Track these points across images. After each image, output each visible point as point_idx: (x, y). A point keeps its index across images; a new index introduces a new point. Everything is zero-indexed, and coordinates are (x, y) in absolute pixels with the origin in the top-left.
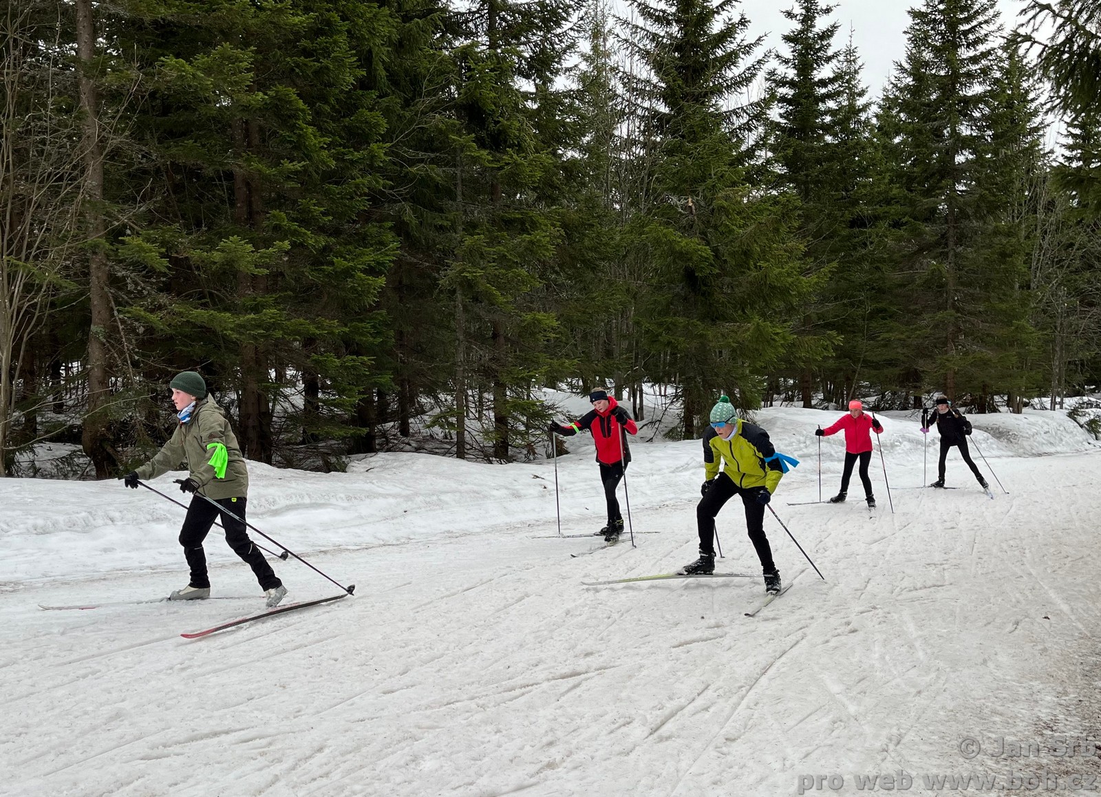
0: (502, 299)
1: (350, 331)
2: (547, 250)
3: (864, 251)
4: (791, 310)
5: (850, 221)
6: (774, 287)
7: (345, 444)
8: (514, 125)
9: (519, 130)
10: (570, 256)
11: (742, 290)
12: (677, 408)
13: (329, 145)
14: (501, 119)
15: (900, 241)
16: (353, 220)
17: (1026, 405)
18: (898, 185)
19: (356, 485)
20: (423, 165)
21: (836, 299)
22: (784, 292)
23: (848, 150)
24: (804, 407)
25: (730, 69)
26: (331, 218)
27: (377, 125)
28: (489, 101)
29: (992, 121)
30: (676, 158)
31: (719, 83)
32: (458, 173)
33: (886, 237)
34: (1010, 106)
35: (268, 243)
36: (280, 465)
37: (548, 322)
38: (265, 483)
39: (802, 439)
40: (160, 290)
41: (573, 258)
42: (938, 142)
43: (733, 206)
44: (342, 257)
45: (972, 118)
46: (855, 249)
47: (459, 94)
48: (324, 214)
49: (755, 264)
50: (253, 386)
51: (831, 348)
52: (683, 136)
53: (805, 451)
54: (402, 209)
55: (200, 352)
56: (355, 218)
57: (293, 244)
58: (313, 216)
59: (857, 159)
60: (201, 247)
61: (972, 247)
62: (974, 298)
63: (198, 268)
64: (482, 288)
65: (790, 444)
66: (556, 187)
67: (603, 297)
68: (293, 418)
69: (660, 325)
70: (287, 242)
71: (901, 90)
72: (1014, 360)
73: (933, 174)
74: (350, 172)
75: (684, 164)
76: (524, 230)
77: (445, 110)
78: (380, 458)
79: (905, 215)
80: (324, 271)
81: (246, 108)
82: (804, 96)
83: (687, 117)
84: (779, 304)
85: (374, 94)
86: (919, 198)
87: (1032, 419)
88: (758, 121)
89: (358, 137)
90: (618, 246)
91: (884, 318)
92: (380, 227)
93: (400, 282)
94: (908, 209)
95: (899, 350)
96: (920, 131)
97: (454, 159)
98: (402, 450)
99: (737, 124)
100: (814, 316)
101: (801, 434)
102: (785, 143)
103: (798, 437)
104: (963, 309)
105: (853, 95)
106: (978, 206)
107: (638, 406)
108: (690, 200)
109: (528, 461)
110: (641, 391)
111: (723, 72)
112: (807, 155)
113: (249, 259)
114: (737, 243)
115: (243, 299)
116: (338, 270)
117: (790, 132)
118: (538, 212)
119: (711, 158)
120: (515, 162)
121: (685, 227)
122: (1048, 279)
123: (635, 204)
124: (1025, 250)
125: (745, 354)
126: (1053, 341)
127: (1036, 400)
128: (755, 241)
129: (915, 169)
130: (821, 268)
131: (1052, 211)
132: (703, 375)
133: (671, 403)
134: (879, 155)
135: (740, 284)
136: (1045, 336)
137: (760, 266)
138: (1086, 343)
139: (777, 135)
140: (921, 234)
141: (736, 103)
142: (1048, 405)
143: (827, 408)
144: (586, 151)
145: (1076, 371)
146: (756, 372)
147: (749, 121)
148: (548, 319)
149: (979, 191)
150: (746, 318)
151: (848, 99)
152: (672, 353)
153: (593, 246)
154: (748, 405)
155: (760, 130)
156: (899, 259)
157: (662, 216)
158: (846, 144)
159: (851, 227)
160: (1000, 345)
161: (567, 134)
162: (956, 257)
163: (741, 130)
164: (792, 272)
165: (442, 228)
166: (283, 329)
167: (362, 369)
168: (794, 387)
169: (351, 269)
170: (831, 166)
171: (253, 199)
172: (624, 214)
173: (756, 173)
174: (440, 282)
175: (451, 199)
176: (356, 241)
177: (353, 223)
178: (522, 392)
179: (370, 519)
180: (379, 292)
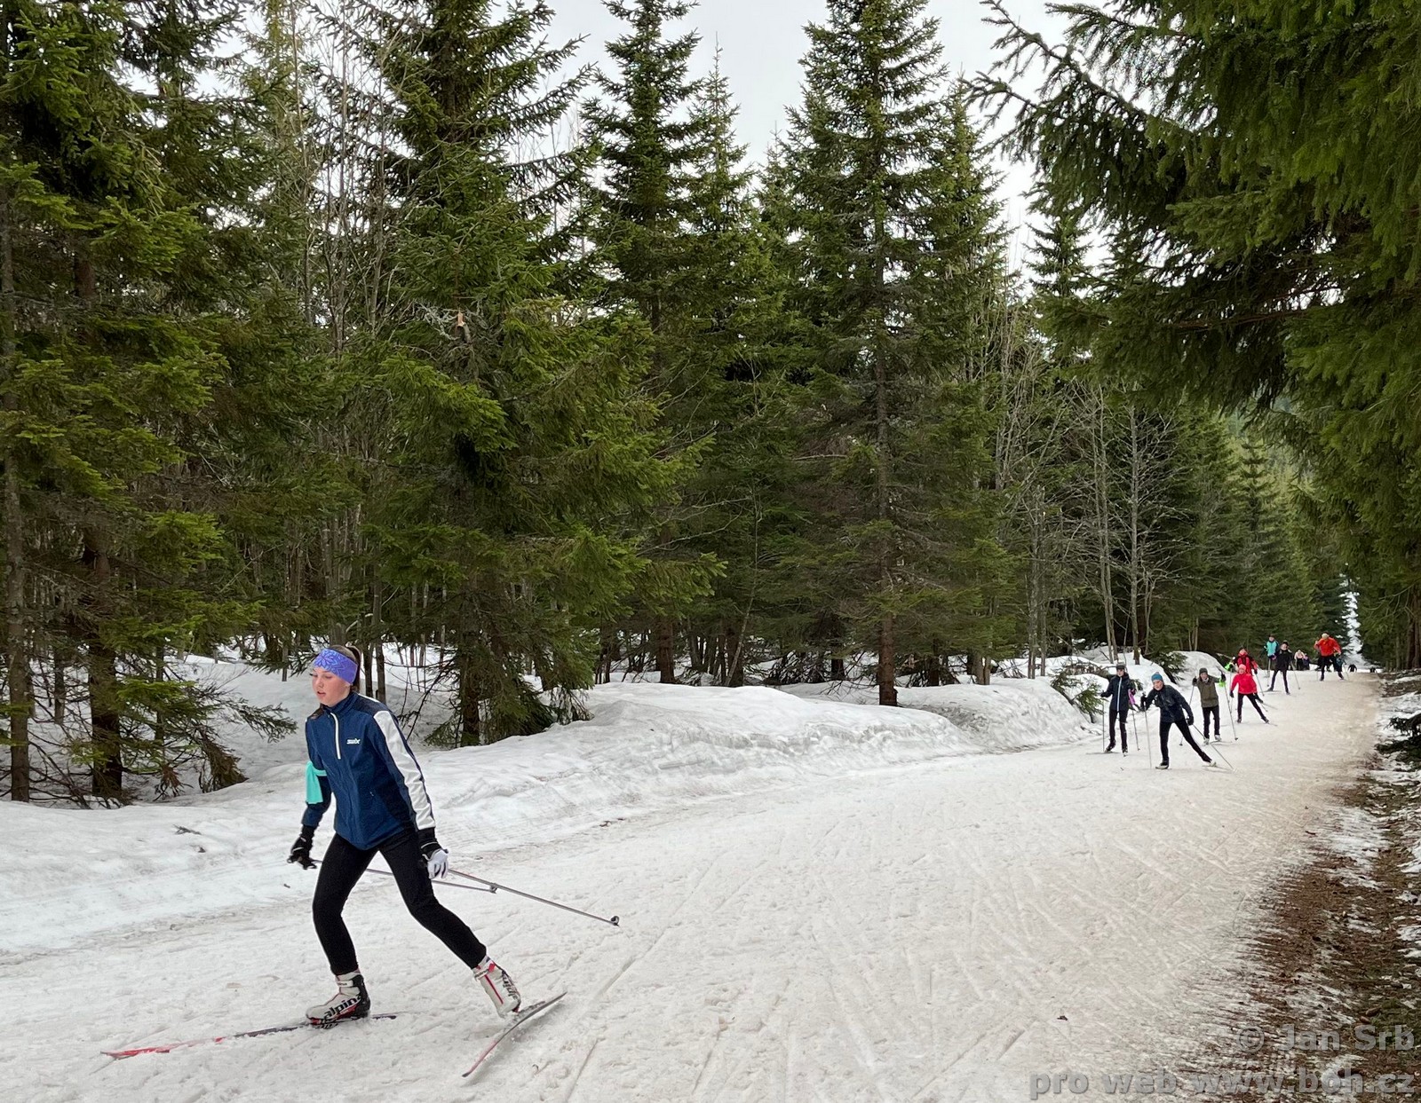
0: (103, 485)
2: (195, 393)
3: (749, 420)
4: (639, 516)
5: (726, 368)
6: (613, 476)
8: (122, 155)
9: (130, 163)
10: (239, 407)
11: (557, 479)
12: (448, 688)
14: (93, 139)
15: (805, 404)
17: (994, 669)
18: (798, 313)
21: (709, 496)
22: (628, 485)
23: (719, 247)
24: (662, 681)
25: (523, 92)
28: (67, 102)
29: (934, 219)
30: (433, 240)
31: (504, 115)
32: (5, 235)
33: (783, 397)
34: (958, 198)
37: (199, 530)
39: (665, 737)
41: (245, 411)
42: (858, 245)
43: (536, 331)
45: (906, 212)
46: (735, 415)
49: (577, 435)
51: (706, 582)
52: (442, 202)
53: (671, 758)
59: (732, 263)
61: (912, 418)
62: (916, 502)
64: (61, 462)
65: (647, 747)
66: (208, 276)
67: (307, 485)
71: (797, 156)
72: (978, 599)
73: (851, 299)
76: (148, 355)
79: (812, 362)
82: (645, 151)
83: (449, 168)
84: (620, 507)
86: (833, 335)
87: (1005, 692)
88: (572, 185)
90: (332, 392)
91: (783, 532)
94: (814, 352)
95: (809, 584)
96: (830, 227)
99: (537, 189)
100: (674, 526)
101: (662, 728)
102: (618, 228)
103: (659, 734)
104: (902, 518)
105: (724, 158)
106: (919, 354)
107: (376, 687)
108: (460, 315)
109: (164, 800)
110: (381, 659)
111: (511, 95)
112: (653, 251)
114: (545, 398)
117: (628, 210)
118: (177, 320)
119: (494, 244)
120: (124, 224)
121: (453, 364)
122: (1018, 472)
123: (357, 316)
124: (986, 428)
125: (565, 592)
126: (1028, 570)
127: (1007, 663)
128: (577, 394)
129: (825, 288)
130: (686, 446)
131: (1021, 368)
132: (492, 628)
133: (436, 681)
134: (767, 261)
135: (553, 470)
136: (1018, 563)
137: (586, 438)
138: (1073, 573)
139: (603, 213)
140: (836, 395)
141: (533, 151)
142: (1025, 671)
143: (697, 683)
144: (261, 216)
145: (1061, 618)
146: (578, 621)
147: (557, 184)
148: (199, 526)
149: (920, 330)
150: (565, 530)
151: (716, 163)
152: (432, 590)
153: (283, 391)
154: (570, 679)
155: (576, 203)
156: (804, 436)
157: (409, 342)
158: (715, 238)
159: (729, 378)
160: (956, 577)
161: (228, 180)
162: (890, 434)
163: (543, 198)
164: (640, 450)
168: (643, 647)
170: (693, 273)
172: (341, 333)
173: (573, 277)
178: (148, 665)
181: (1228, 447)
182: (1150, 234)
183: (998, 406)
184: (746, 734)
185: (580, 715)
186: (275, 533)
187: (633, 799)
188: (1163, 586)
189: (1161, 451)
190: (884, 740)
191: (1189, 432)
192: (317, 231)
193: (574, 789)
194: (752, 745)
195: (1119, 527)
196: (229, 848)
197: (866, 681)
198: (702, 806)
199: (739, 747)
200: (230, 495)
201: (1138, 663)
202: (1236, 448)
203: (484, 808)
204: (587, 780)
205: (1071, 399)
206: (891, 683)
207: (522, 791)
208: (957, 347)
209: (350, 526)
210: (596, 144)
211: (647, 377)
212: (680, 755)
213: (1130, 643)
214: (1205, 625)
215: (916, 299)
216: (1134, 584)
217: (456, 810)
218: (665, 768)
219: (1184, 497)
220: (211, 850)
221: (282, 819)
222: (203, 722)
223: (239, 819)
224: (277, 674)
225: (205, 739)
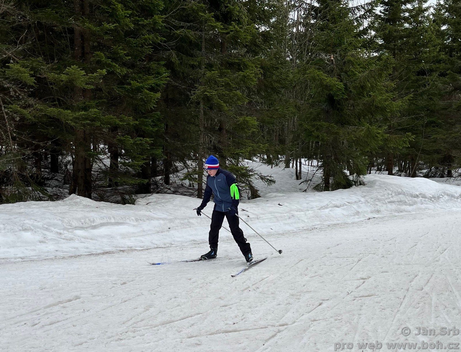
0: (226, 108)
1: (139, 124)
2: (253, 81)
3: (424, 89)
4: (386, 120)
5: (418, 72)
6: (377, 107)
7: (133, 188)
8: (236, 9)
9: (239, 12)
10: (265, 85)
11: (359, 108)
12: (320, 173)
13: (130, 15)
14: (229, 5)
15: (444, 84)
16: (142, 59)
18: (444, 53)
19: (141, 212)
20: (183, 29)
21: (409, 115)
22: (383, 110)
23: (418, 32)
24: (388, 174)
26: (130, 58)
27: (158, 5)
30: (325, 32)
32: (203, 35)
33: (437, 82)
35: (93, 71)
36: (96, 199)
38: (88, 209)
39: (390, 192)
40: (30, 96)
43: (356, 60)
44: (136, 80)
46: (419, 87)
48: (127, 55)
49: (367, 94)
50: (83, 153)
51: (408, 142)
52: (328, 20)
53: (392, 199)
54: (171, 54)
55: (52, 132)
56: (144, 58)
57: (108, 72)
58: (120, 56)
59: (422, 37)
60: (54, 71)
63: (51, 84)
64: (215, 101)
65: (384, 195)
66: (258, 46)
67: (283, 109)
68: (105, 172)
69: (313, 126)
70: (104, 70)
74: (142, 31)
75: (330, 36)
76: (240, 70)
78: (154, 197)
79: (448, 69)
80: (125, 88)
83: (331, 9)
84: (379, 117)
88: (370, 13)
89: (147, 12)
90: (292, 80)
91: (434, 127)
92: (158, 64)
93: (168, 97)
94: (449, 66)
95: (442, 145)
97: (200, 27)
98: (165, 193)
99: (358, 15)
100: (395, 123)
101: (389, 189)
102: (384, 27)
107: (298, 172)
108: (332, 56)
110: (300, 163)
112: (395, 34)
113: (83, 79)
114: (358, 81)
115: (77, 103)
116: (133, 88)
117: (388, 21)
118: (248, 59)
119: (344, 33)
120: (236, 30)
121: (329, 71)
123: (300, 57)
125: (359, 144)
128: (368, 80)
129: (454, 44)
130: (403, 97)
132: (335, 155)
133: (317, 170)
134: (434, 36)
135: (358, 105)
137: (370, 95)
139: (379, 22)
140: (456, 80)
141: (358, 3)
143: (400, 175)
144: (273, 27)
146: (363, 154)
147: (365, 13)
148: (252, 121)
150: (361, 124)
152: (316, 142)
153: (278, 80)
154: (360, 173)
155: (370, 19)
156: (443, 94)
157: (315, 65)
158: (416, 29)
159: (418, 75)
161: (265, 16)
163: (360, 18)
164: (388, 99)
165: (193, 67)
166: (100, 121)
167: (146, 145)
168: (382, 163)
169: (141, 87)
170: (408, 41)
171: (85, 45)
172: (295, 63)
173: (368, 43)
174: (191, 97)
175: (198, 50)
176: (144, 72)
177: (142, 61)
178: (235, 161)
179: (149, 232)
180: (156, 102)
184: (417, 193)
185: (362, 184)
186: (273, 124)
187: (378, 211)
192: (290, 31)
193: (359, 207)
194: (419, 197)
196: (256, 216)
199: (415, 197)
200: (261, 112)
203: (331, 211)
204: (364, 204)
207: (343, 206)
209: (294, 122)
211: (390, 75)
212: (395, 199)
217: (322, 210)
218: (389, 202)
220: (251, 216)
221: (271, 209)
222: (249, 179)
223: (259, 208)
224: (270, 166)
225: (250, 184)
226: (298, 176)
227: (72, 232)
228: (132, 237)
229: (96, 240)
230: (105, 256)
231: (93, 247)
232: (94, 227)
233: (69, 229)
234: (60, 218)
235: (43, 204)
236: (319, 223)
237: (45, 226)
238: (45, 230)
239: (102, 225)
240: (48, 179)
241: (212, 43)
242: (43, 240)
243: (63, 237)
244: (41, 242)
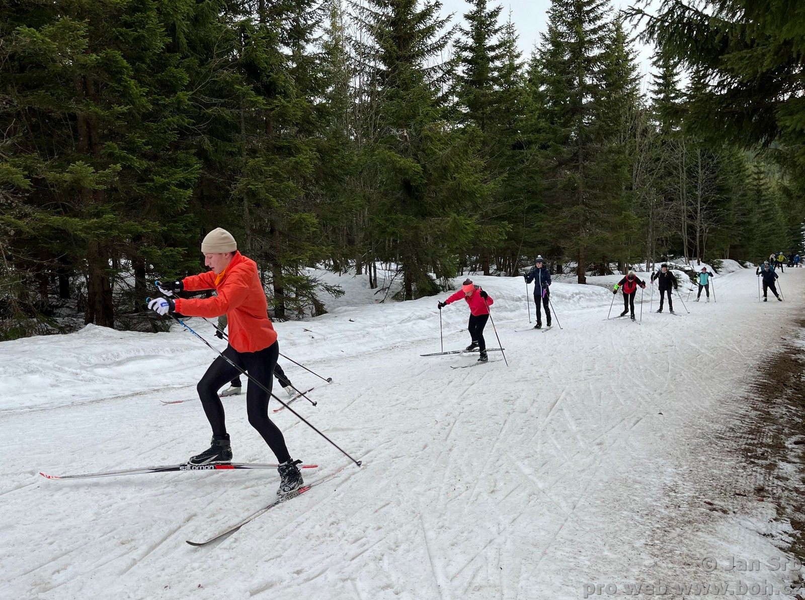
0: (277, 204)
1: (168, 230)
2: (308, 168)
3: (522, 166)
4: (476, 208)
5: (513, 145)
6: (464, 192)
8: (281, 79)
9: (284, 82)
10: (323, 173)
11: (443, 194)
12: (400, 278)
13: (147, 93)
14: (271, 74)
15: (547, 158)
16: (166, 148)
18: (544, 120)
19: (176, 341)
20: (216, 107)
22: (471, 195)
23: (510, 95)
24: (485, 275)
25: (429, 38)
26: (150, 147)
27: (182, 79)
28: (262, 61)
29: (606, 75)
30: (395, 102)
31: (422, 49)
32: (242, 113)
33: (537, 156)
34: (617, 64)
35: (104, 166)
36: (120, 328)
37: (310, 220)
38: (110, 342)
40: (25, 203)
41: (325, 174)
42: (571, 89)
43: (435, 135)
44: (159, 175)
45: (593, 72)
46: (516, 164)
47: (240, 56)
48: (146, 144)
49: (451, 176)
50: (98, 272)
51: (504, 234)
52: (398, 86)
54: (202, 140)
55: (57, 247)
56: (168, 147)
57: (124, 167)
58: (137, 146)
59: (516, 101)
60: (55, 170)
61: (594, 161)
62: (596, 197)
63: (52, 186)
64: (262, 196)
66: (312, 123)
67: (348, 201)
68: (128, 294)
69: (387, 220)
70: (119, 165)
71: (544, 53)
72: (624, 238)
73: (568, 112)
74: (164, 113)
75: (401, 106)
76: (291, 155)
77: (231, 67)
79: (550, 140)
80: (147, 186)
81: (83, 66)
82: (479, 58)
83: (401, 72)
84: (468, 204)
85: (178, 56)
86: (559, 128)
88: (449, 75)
89: (169, 88)
90: (357, 165)
91: (536, 212)
92: (187, 153)
93: (202, 194)
94: (551, 136)
96: (559, 82)
97: (238, 103)
99: (435, 78)
100: (490, 211)
102: (468, 91)
104: (589, 204)
105: (512, 57)
106: (598, 133)
107: (373, 278)
108: (405, 131)
109: (299, 319)
110: (375, 267)
111: (425, 40)
112: (483, 99)
113: (92, 178)
114: (439, 162)
115: (88, 208)
116: (157, 185)
117: (472, 83)
118: (301, 140)
119: (418, 101)
120: (282, 105)
121: (402, 151)
122: (643, 182)
123: (366, 135)
124: (629, 163)
125: (445, 239)
126: (647, 225)
127: (636, 265)
128: (451, 159)
129: (556, 108)
130: (495, 178)
131: (645, 136)
132: (417, 254)
133: (395, 276)
134: (530, 99)
135: (441, 191)
136: (642, 222)
137: (454, 177)
138: (669, 226)
139: (462, 85)
140: (561, 153)
141: (434, 63)
142: (645, 269)
143: (499, 275)
144: (330, 98)
145: (662, 245)
146: (451, 251)
147: (443, 75)
148: (310, 218)
149: (599, 123)
150: (446, 214)
151: (509, 60)
152: (394, 241)
153: (339, 165)
154: (448, 275)
155: (450, 82)
156: (546, 171)
157: (385, 143)
158: (509, 91)
159: (514, 149)
160: (613, 229)
161: (318, 85)
162: (584, 169)
163: (438, 81)
164: (477, 181)
165: (231, 154)
166: (118, 229)
167: (178, 257)
168: (477, 261)
169: (167, 184)
170: (499, 107)
171: (92, 134)
172: (359, 142)
173: (449, 112)
174: (232, 193)
175: (237, 132)
176: (169, 164)
177: (166, 151)
178: (293, 270)
179: (189, 366)
180: (188, 201)
181: (747, 167)
182: (710, 71)
183: (635, 154)
184: (520, 296)
185: (451, 288)
186: (336, 220)
188: (712, 230)
189: (713, 170)
190: (580, 298)
191: (727, 161)
192: (351, 102)
193: (450, 317)
194: (523, 300)
195: (692, 204)
196: (323, 337)
197: (572, 274)
198: (501, 325)
199: (517, 301)
200: (320, 206)
201: (699, 264)
202: (750, 167)
204: (454, 313)
205: (669, 149)
206: (584, 274)
207: (430, 317)
208: (615, 129)
209: (363, 217)
210: (459, 57)
211: (479, 151)
213: (695, 256)
214: (733, 247)
215: (597, 110)
216: (698, 230)
217: (403, 324)
219: (724, 190)
220: (316, 337)
221: (340, 327)
222: (312, 291)
223: (326, 327)
224: (338, 274)
225: (313, 297)
226: (373, 283)
227: (91, 371)
228: (168, 372)
229: (123, 379)
230: (135, 399)
231: (118, 387)
232: (119, 363)
233: (88, 367)
234: (75, 355)
235: (52, 338)
236: (400, 340)
237: (57, 366)
238: (57, 371)
239: (129, 360)
240: (57, 307)
241: (255, 123)
242: (55, 383)
243: (80, 378)
244: (52, 386)
